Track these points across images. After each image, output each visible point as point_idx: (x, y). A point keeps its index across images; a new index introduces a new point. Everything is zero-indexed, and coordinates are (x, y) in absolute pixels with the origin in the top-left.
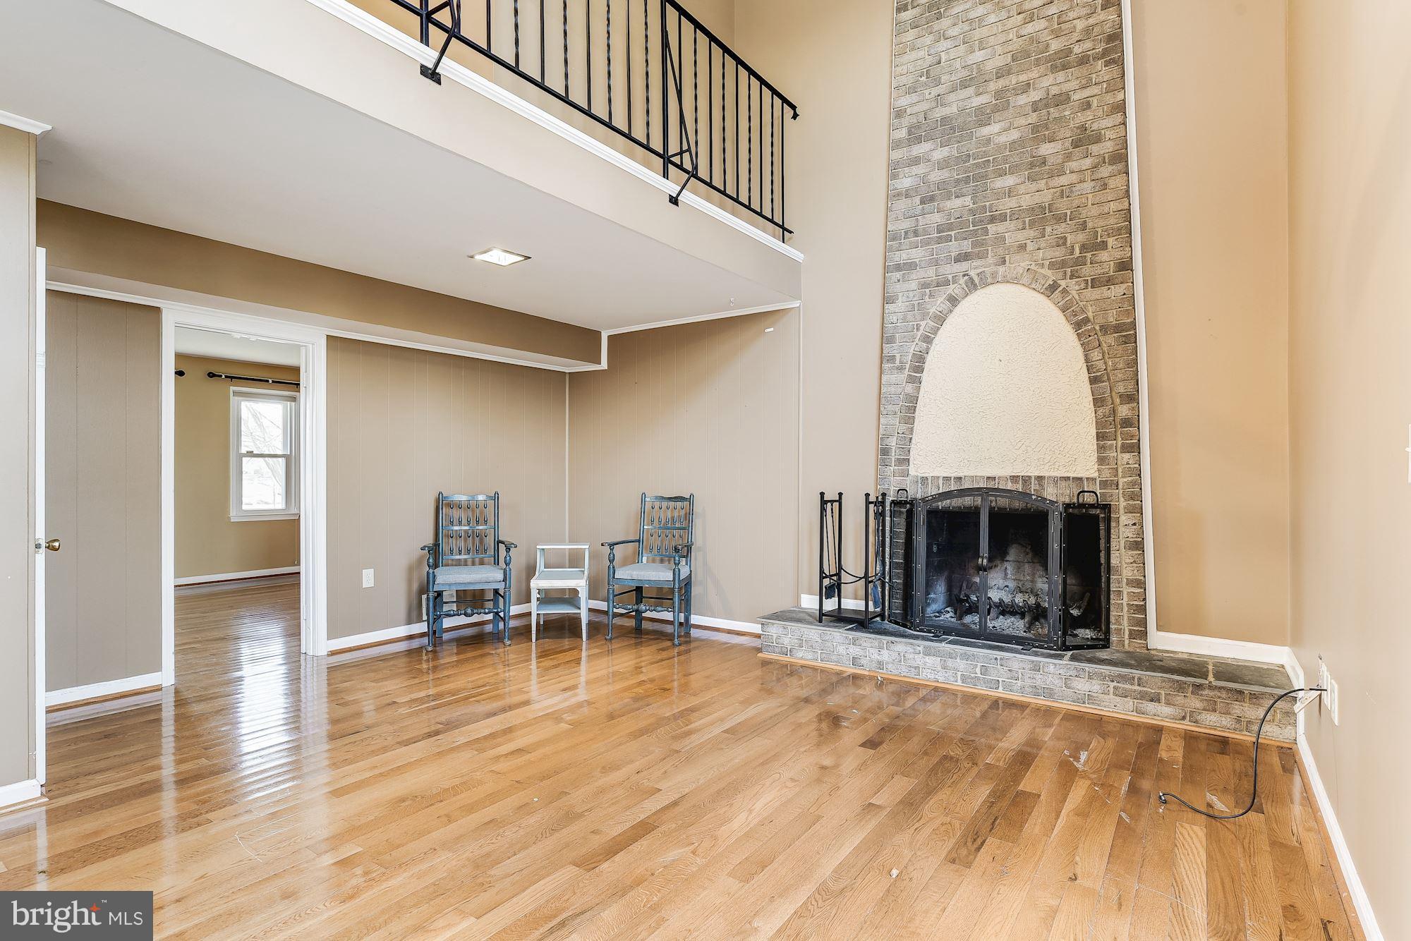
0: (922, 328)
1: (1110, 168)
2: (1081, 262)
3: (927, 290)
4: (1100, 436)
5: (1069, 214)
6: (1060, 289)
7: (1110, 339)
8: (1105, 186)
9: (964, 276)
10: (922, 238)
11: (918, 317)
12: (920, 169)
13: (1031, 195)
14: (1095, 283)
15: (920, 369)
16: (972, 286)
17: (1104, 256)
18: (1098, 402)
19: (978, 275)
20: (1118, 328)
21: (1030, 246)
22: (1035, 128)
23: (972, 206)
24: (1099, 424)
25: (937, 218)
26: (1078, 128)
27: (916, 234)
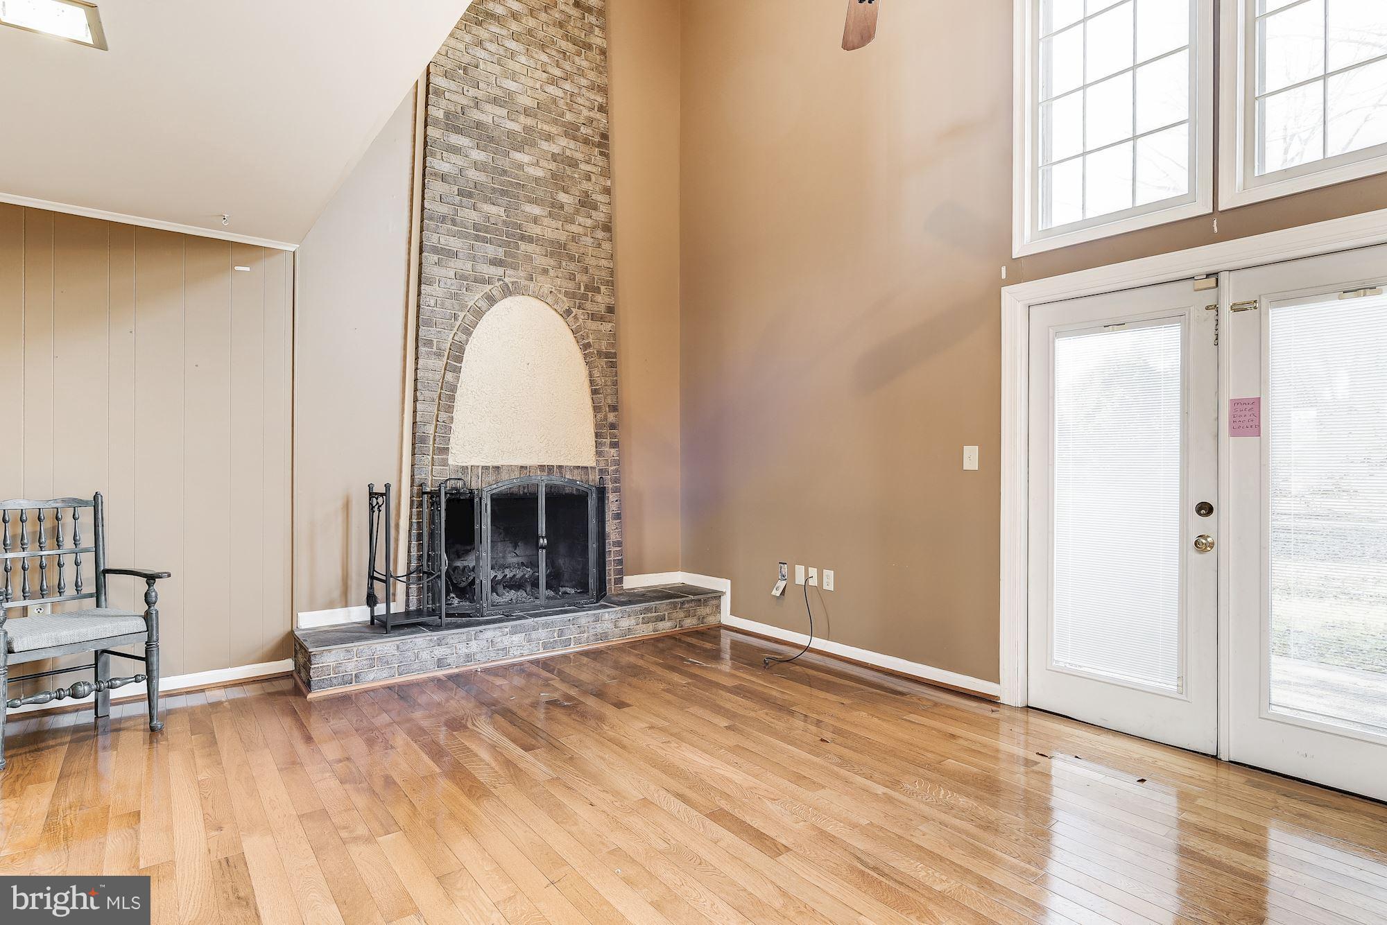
0: (460, 319)
1: (603, 234)
2: (584, 297)
3: (465, 283)
4: (597, 435)
5: (577, 257)
6: (573, 315)
7: (603, 362)
8: (599, 246)
9: (499, 280)
10: (459, 229)
11: (457, 307)
12: (458, 160)
13: (550, 229)
14: (593, 317)
15: (459, 359)
16: (507, 292)
17: (599, 298)
18: (597, 409)
19: (513, 283)
20: (607, 355)
21: (552, 273)
22: (554, 176)
23: (505, 218)
24: (597, 426)
25: (473, 216)
26: (583, 192)
27: (454, 223)
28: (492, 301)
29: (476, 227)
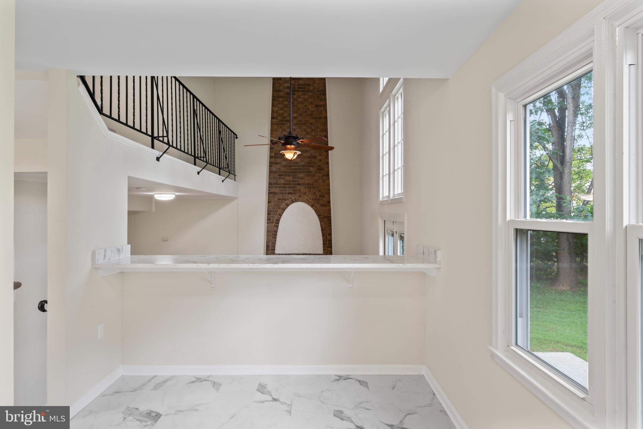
28: (288, 205)
29: (284, 184)
